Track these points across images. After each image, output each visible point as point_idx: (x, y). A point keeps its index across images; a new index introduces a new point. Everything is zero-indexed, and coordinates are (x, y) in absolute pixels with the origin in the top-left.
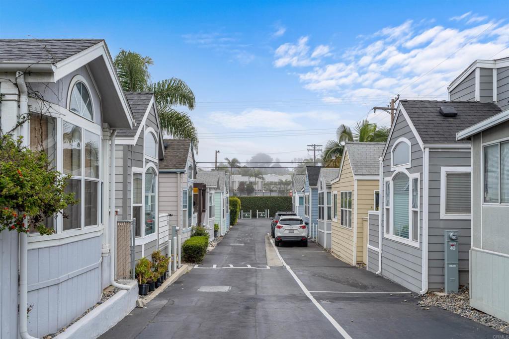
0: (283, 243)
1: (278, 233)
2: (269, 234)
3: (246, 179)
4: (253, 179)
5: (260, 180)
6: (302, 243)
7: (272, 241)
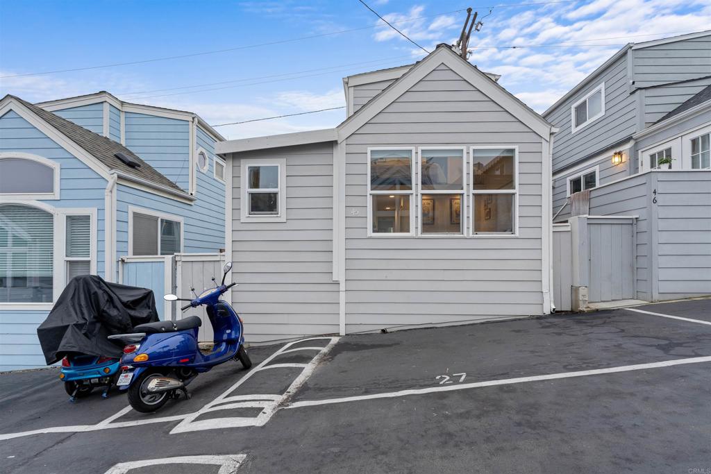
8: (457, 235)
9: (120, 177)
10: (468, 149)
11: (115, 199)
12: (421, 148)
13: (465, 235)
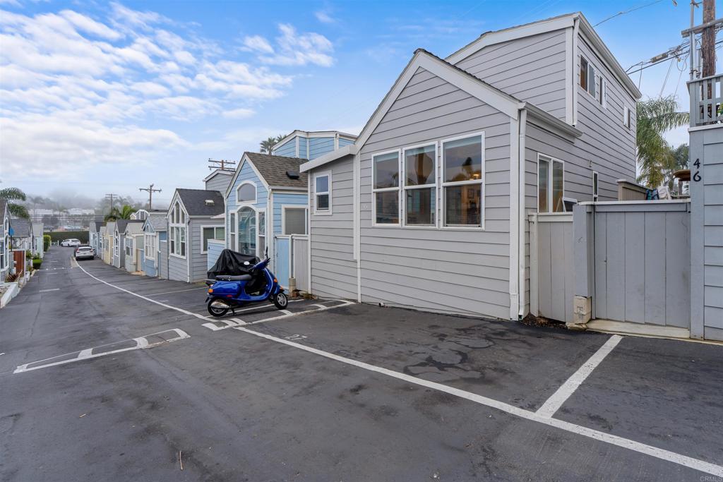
0: (79, 259)
1: (77, 255)
2: (73, 255)
3: (50, 212)
4: (57, 213)
5: (64, 214)
6: (91, 258)
7: (74, 259)
8: (431, 227)
9: (273, 190)
10: (439, 143)
11: (272, 202)
12: (404, 149)
13: (437, 227)
